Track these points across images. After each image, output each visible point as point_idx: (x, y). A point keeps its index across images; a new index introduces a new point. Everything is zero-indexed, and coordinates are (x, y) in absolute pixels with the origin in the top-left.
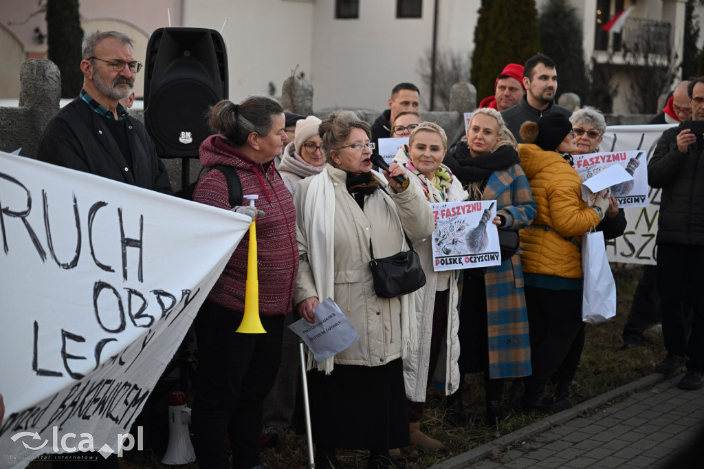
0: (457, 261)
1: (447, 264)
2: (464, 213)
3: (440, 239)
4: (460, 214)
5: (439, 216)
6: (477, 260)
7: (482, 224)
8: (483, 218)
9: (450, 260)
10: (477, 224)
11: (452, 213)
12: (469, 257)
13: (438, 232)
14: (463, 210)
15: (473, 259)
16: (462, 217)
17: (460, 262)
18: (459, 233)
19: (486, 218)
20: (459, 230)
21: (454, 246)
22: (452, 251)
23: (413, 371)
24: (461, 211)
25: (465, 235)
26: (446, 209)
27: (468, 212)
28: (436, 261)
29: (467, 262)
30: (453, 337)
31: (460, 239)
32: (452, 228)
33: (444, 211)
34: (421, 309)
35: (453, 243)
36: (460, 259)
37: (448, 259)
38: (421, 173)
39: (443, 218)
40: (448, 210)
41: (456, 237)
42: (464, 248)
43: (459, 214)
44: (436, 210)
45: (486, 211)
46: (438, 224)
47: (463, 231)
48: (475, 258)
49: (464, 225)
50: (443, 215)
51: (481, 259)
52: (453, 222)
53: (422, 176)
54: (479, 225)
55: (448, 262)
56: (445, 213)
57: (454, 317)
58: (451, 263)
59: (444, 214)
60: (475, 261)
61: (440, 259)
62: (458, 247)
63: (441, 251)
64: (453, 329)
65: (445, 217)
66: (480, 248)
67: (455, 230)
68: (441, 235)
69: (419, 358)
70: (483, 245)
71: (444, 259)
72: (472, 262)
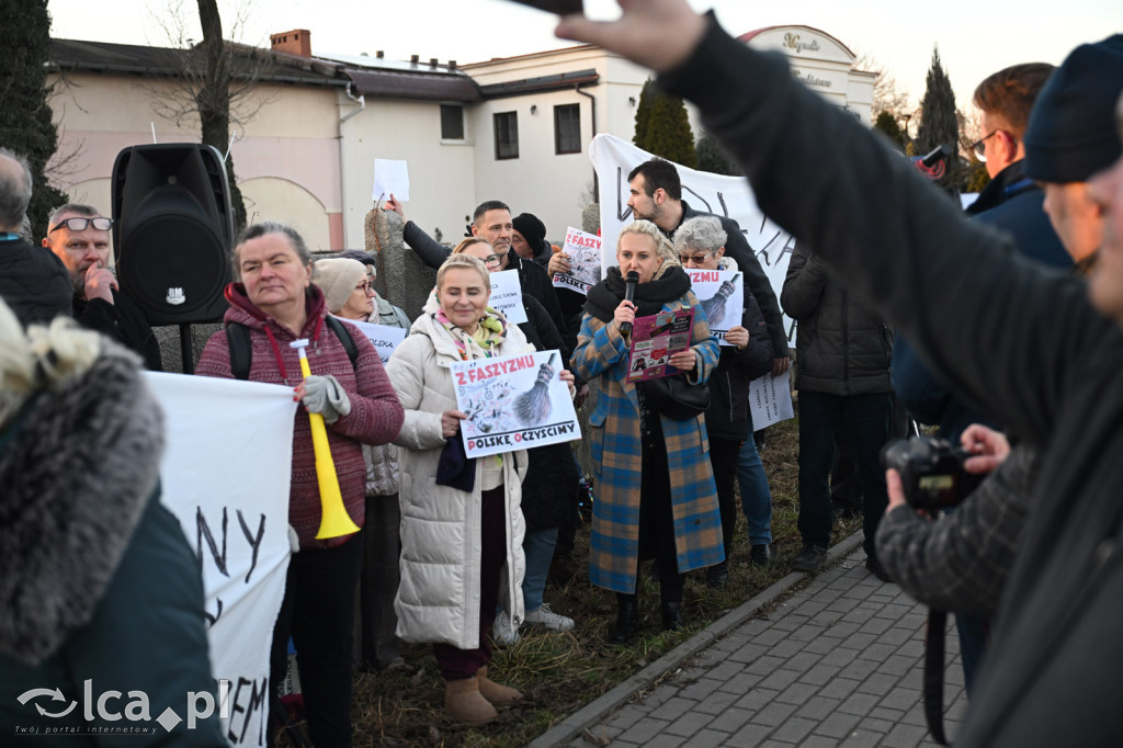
0: (503, 440)
1: (487, 445)
2: (505, 372)
3: (473, 411)
4: (499, 374)
5: (467, 379)
6: (534, 436)
7: (540, 385)
8: (540, 377)
9: (492, 440)
10: (531, 385)
11: (487, 374)
12: (521, 433)
13: (468, 403)
14: (504, 368)
15: (527, 436)
16: (502, 378)
17: (507, 442)
18: (502, 400)
19: (546, 376)
20: (502, 396)
21: (496, 419)
22: (494, 427)
23: (457, 605)
24: (500, 369)
25: (511, 403)
26: (476, 369)
27: (512, 370)
28: (469, 443)
29: (518, 441)
30: (514, 551)
31: (504, 409)
32: (489, 395)
33: (473, 371)
34: (462, 518)
35: (494, 415)
36: (506, 438)
37: (488, 438)
38: (457, 327)
39: (472, 381)
40: (480, 370)
41: (497, 407)
42: (512, 422)
43: (497, 374)
44: (459, 371)
45: (543, 367)
46: (466, 390)
47: (509, 397)
48: (531, 433)
49: (508, 388)
50: (472, 378)
51: (541, 434)
52: (490, 386)
53: (457, 331)
54: (535, 388)
55: (489, 442)
56: (476, 374)
57: (514, 523)
58: (493, 444)
59: (474, 377)
60: (531, 438)
61: (475, 440)
62: (502, 420)
63: (476, 429)
64: (515, 540)
65: (475, 380)
66: (539, 420)
67: (495, 396)
68: (474, 406)
69: (465, 587)
70: (542, 414)
71: (483, 439)
72: (526, 439)
